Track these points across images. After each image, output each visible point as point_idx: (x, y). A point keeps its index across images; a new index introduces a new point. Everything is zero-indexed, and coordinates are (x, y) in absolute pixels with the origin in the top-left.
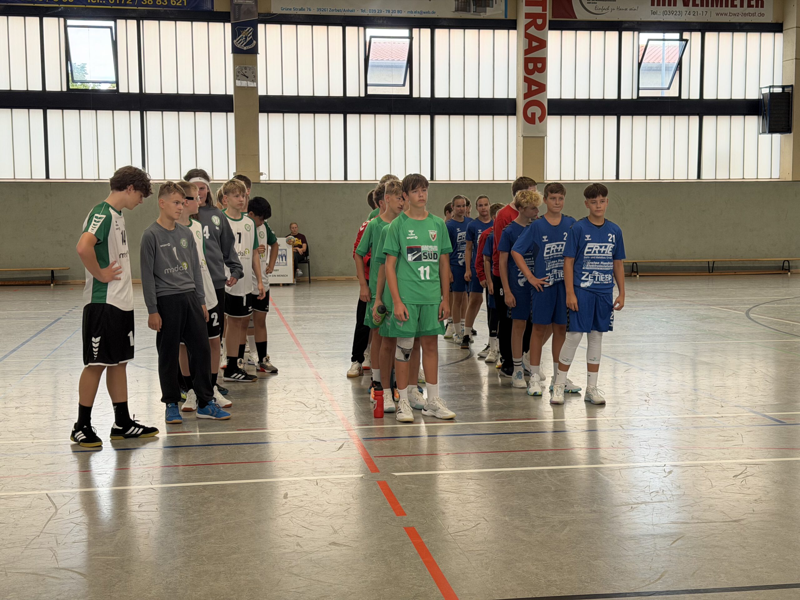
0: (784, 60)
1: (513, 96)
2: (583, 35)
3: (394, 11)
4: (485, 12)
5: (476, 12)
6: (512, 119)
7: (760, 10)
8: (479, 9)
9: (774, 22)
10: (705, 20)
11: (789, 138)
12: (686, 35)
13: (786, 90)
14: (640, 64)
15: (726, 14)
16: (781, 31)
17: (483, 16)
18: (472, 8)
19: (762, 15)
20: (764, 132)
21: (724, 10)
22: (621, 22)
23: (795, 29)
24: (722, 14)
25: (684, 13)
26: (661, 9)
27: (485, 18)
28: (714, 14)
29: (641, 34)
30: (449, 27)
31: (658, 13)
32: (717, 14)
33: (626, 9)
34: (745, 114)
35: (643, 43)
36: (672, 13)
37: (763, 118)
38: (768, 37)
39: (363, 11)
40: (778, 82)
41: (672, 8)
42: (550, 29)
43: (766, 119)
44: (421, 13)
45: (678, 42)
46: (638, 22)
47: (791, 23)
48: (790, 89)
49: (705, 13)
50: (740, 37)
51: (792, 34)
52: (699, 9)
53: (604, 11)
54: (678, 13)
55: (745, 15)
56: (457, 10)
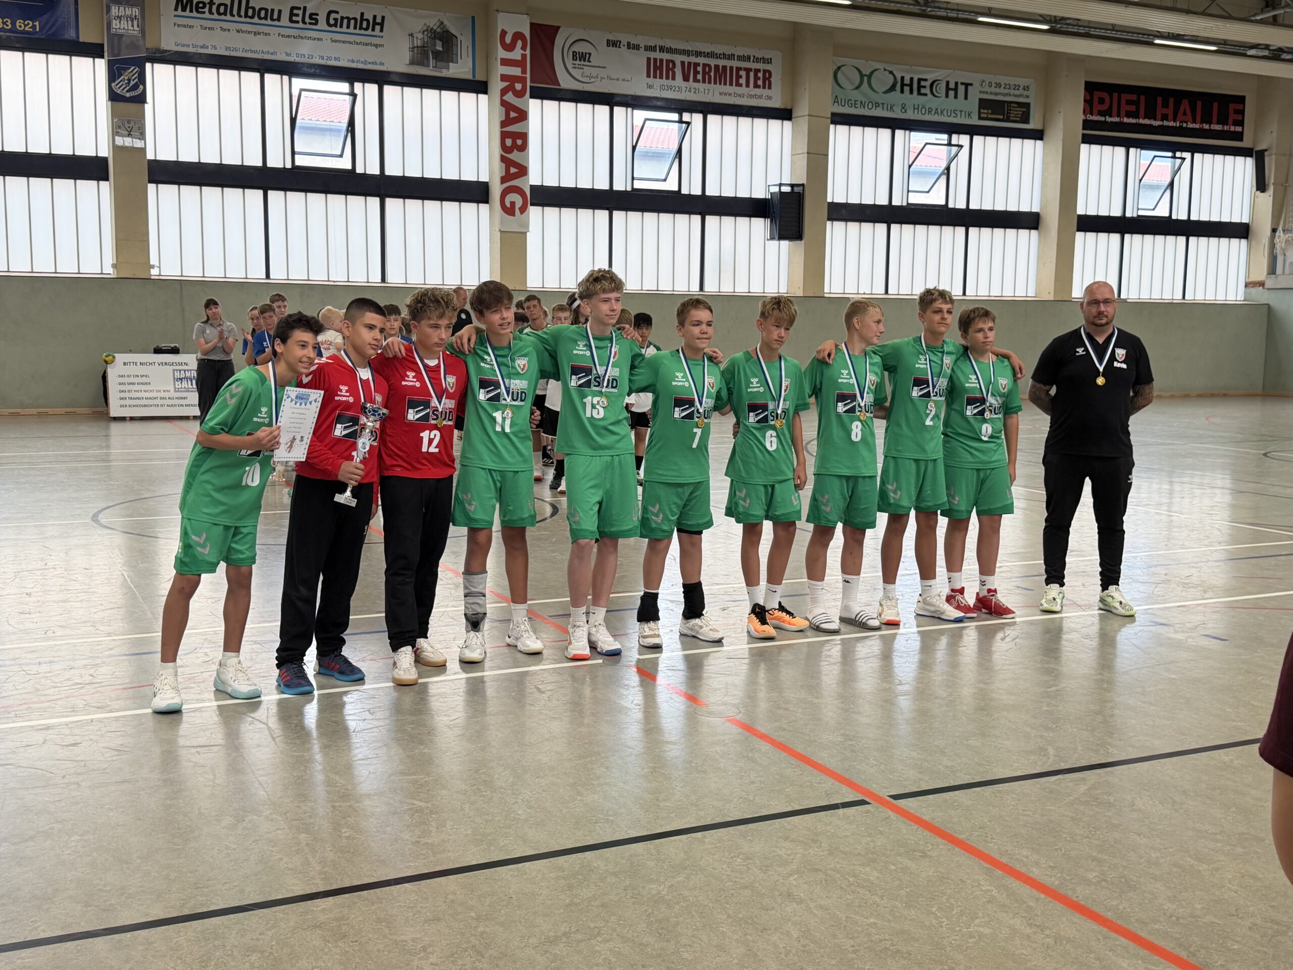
0: (794, 153)
1: (484, 178)
2: (568, 107)
3: (329, 58)
4: (448, 68)
5: (436, 67)
6: (484, 207)
7: (765, 92)
8: (439, 64)
9: (782, 107)
10: (707, 100)
11: (799, 245)
12: (686, 117)
13: (796, 189)
14: (634, 148)
15: (730, 95)
16: (789, 118)
17: (444, 73)
18: (432, 62)
19: (770, 98)
20: (772, 238)
21: (727, 89)
22: (612, 95)
23: (807, 118)
24: (725, 94)
25: (684, 89)
26: (658, 82)
27: (447, 76)
28: (716, 93)
29: (635, 111)
30: (402, 84)
31: (655, 87)
32: (721, 94)
33: (618, 79)
34: (750, 216)
35: (638, 122)
36: (670, 88)
37: (771, 222)
38: (775, 124)
39: (288, 55)
40: (786, 180)
41: (670, 82)
42: (532, 97)
43: (776, 223)
44: (365, 62)
45: (677, 124)
46: (632, 96)
47: (802, 110)
48: (801, 188)
49: (707, 91)
50: (745, 122)
51: (803, 124)
52: (700, 86)
53: (592, 80)
54: (677, 89)
55: (751, 96)
56: (412, 63)
